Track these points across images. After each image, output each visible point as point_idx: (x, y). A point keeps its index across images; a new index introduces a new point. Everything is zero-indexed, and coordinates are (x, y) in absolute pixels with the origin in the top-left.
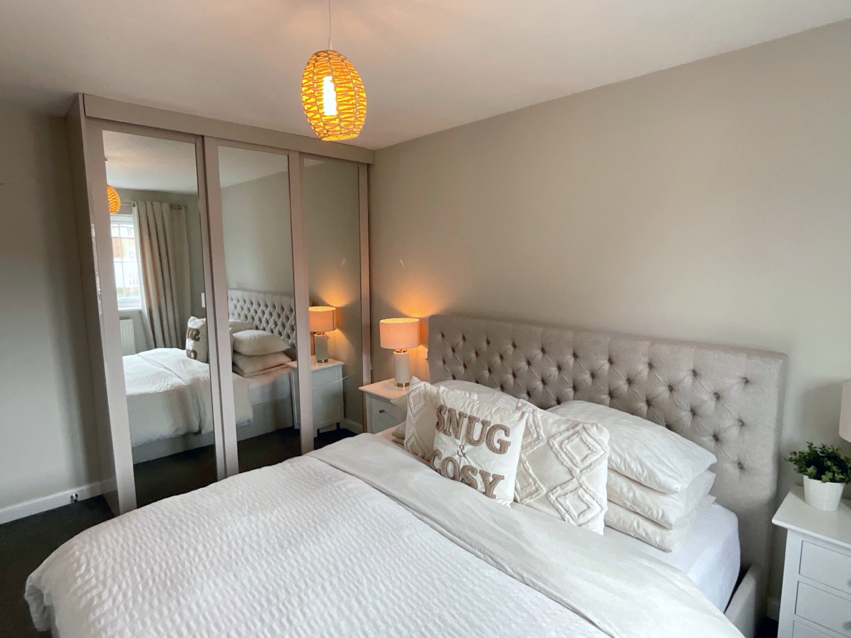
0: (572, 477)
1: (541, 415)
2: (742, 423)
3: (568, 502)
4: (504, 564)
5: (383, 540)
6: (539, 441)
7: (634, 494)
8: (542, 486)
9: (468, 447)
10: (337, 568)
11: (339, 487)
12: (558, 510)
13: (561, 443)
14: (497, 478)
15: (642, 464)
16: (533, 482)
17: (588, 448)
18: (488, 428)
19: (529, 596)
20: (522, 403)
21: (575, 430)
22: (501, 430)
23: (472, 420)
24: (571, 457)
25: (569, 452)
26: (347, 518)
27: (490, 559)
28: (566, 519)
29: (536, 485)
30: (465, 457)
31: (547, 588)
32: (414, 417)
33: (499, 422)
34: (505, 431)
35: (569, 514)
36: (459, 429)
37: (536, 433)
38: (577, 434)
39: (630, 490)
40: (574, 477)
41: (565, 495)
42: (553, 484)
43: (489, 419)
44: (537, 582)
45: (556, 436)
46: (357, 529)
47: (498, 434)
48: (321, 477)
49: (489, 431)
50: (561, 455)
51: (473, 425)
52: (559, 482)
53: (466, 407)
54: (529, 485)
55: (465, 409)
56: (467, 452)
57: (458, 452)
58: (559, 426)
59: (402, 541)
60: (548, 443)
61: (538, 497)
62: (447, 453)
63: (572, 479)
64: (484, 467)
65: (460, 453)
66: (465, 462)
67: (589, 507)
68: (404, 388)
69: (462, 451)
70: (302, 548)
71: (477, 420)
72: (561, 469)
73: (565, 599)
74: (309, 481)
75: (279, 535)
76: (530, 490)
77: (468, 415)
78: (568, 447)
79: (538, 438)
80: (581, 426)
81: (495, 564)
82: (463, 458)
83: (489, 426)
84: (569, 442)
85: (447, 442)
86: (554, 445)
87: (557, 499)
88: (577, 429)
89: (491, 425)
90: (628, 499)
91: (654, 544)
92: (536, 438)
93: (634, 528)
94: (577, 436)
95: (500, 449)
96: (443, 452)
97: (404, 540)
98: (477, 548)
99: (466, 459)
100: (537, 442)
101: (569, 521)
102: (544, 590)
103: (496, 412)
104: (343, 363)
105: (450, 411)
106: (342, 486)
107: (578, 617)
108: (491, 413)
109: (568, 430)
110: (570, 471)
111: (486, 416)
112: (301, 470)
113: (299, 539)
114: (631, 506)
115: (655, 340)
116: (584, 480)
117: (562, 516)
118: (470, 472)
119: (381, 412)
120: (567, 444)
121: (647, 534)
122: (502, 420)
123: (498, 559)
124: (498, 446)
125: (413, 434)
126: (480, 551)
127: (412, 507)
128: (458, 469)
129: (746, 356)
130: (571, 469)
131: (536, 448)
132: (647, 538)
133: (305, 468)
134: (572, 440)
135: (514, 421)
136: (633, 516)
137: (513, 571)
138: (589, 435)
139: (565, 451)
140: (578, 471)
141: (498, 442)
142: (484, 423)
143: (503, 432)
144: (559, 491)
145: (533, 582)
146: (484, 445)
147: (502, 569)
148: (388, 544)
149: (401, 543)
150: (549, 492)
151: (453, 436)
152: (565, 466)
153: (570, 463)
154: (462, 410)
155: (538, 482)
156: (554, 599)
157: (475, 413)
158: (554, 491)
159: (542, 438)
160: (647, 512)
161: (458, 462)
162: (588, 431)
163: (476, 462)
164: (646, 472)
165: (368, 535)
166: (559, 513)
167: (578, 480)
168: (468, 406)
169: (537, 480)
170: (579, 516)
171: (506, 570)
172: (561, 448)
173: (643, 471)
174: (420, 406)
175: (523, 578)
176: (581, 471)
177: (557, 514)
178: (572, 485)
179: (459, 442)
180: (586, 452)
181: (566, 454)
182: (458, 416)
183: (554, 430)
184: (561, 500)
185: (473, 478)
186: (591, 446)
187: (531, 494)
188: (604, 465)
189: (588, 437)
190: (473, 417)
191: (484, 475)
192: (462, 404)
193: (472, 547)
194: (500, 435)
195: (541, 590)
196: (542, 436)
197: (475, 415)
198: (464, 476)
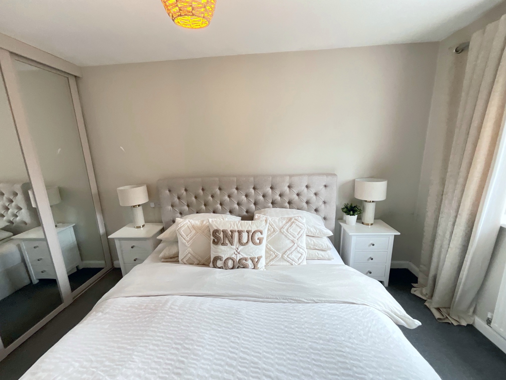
0: (293, 244)
1: (271, 219)
2: (325, 203)
3: (292, 256)
4: (301, 299)
5: (235, 325)
6: (275, 232)
7: (314, 242)
8: (278, 253)
9: (241, 248)
10: (231, 366)
11: (171, 308)
12: (288, 262)
13: (287, 230)
14: (259, 259)
15: (315, 228)
16: (273, 253)
17: (299, 228)
18: (251, 234)
19: (325, 308)
20: (258, 216)
21: (291, 221)
22: (258, 233)
23: (240, 232)
24: (293, 234)
25: (292, 233)
26: (199, 326)
27: (292, 301)
28: (293, 264)
29: (276, 254)
30: (240, 254)
31: (328, 299)
32: (188, 243)
33: (256, 229)
34: (261, 233)
35: (294, 261)
36: (233, 240)
37: (272, 228)
38: (294, 223)
39: (311, 240)
40: (295, 243)
41: (291, 253)
42: (284, 250)
43: (250, 229)
44: (321, 299)
45: (284, 227)
46: (213, 329)
47: (257, 235)
48: (145, 308)
49: (252, 236)
50: (288, 235)
51: (242, 235)
52: (287, 248)
53: (233, 226)
54: (271, 255)
55: (233, 228)
56: (240, 251)
57: (234, 253)
58: (282, 222)
59: (246, 319)
60: (280, 231)
61: (277, 259)
62: (226, 256)
63: (294, 245)
64: (252, 255)
65: (236, 253)
66: (240, 256)
67: (302, 254)
68: (142, 229)
69: (237, 251)
70: (192, 370)
71: (244, 231)
72: (288, 242)
73: (338, 300)
74: (137, 317)
75: (161, 375)
76: (272, 258)
77: (237, 231)
78: (291, 230)
79: (274, 231)
80: (293, 219)
81: (296, 302)
82: (238, 255)
83: (252, 232)
84: (291, 228)
85: (225, 250)
86: (284, 232)
87: (288, 256)
88: (293, 220)
89: (253, 232)
90: (312, 245)
91: (326, 259)
92: (273, 231)
93: (317, 255)
94: (294, 224)
95: (260, 243)
96: (223, 256)
97: (246, 317)
98: (281, 299)
99: (240, 255)
100: (274, 233)
101: (295, 264)
102: (327, 300)
103: (252, 224)
104: (74, 225)
105: (224, 232)
106: (173, 307)
107: (347, 305)
108: (249, 225)
109: (287, 223)
110: (293, 241)
111: (248, 228)
112: (119, 312)
113: (182, 366)
114: (313, 247)
115: (291, 176)
116: (300, 243)
117: (291, 263)
118: (244, 261)
119: (132, 247)
120: (290, 229)
121: (322, 256)
122: (257, 227)
123: (296, 298)
124: (258, 241)
125: (189, 253)
126: (284, 299)
127: (227, 295)
128: (236, 262)
129: (326, 176)
130: (293, 240)
131: (274, 236)
132: (323, 258)
133: (121, 309)
134: (292, 227)
135: (263, 226)
136: (314, 251)
137: (307, 300)
138: (299, 222)
139: (290, 233)
140: (296, 239)
141: (258, 239)
142: (248, 232)
143: (260, 233)
144: (289, 252)
145: (319, 300)
146: (250, 243)
147: (301, 302)
148: (241, 326)
149: (246, 320)
150: (283, 255)
151: (229, 244)
152: (291, 240)
153: (292, 238)
154: (231, 229)
155: (276, 252)
156: (333, 302)
157: (241, 228)
158: (286, 253)
159: (277, 230)
160: (320, 247)
161: (235, 258)
162: (298, 220)
163: (246, 254)
164: (318, 231)
165: (223, 328)
166: (289, 262)
167: (297, 244)
168: (234, 226)
169: (276, 251)
170: (298, 260)
171: (303, 301)
172: (288, 232)
173: (317, 231)
174: (192, 234)
175: (314, 301)
176: (297, 240)
177: (288, 264)
178: (294, 247)
179: (234, 247)
180: (299, 230)
181: (290, 234)
182: (230, 233)
183: (281, 225)
184: (290, 256)
185: (247, 263)
186: (301, 227)
187: (273, 259)
188: (305, 235)
189: (299, 223)
190: (241, 230)
191: (252, 260)
192: (230, 226)
193: (278, 299)
194: (258, 235)
195: (326, 302)
196: (276, 229)
197: (240, 229)
198: (240, 265)
